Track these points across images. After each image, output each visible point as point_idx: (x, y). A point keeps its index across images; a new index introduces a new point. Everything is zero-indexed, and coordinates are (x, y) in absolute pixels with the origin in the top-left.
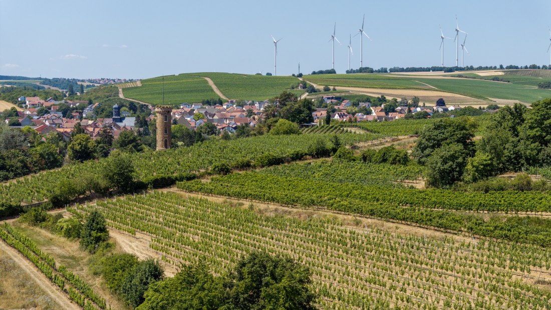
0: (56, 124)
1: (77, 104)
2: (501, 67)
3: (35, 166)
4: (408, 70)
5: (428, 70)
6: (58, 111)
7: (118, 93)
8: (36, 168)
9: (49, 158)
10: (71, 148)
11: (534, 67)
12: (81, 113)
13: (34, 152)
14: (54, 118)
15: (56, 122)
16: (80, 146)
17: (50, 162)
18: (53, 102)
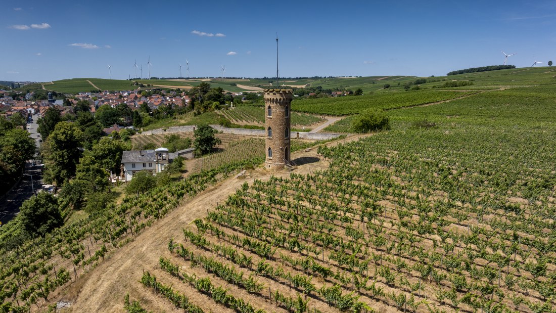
0: (10, 104)
1: (21, 93)
2: (207, 78)
3: (10, 164)
4: (168, 79)
5: (177, 79)
6: (9, 96)
7: (42, 87)
8: (11, 166)
9: (23, 146)
10: (53, 138)
11: (220, 78)
12: (25, 97)
13: (6, 143)
14: (8, 100)
15: (10, 102)
16: (65, 136)
17: (24, 150)
18: (5, 91)
